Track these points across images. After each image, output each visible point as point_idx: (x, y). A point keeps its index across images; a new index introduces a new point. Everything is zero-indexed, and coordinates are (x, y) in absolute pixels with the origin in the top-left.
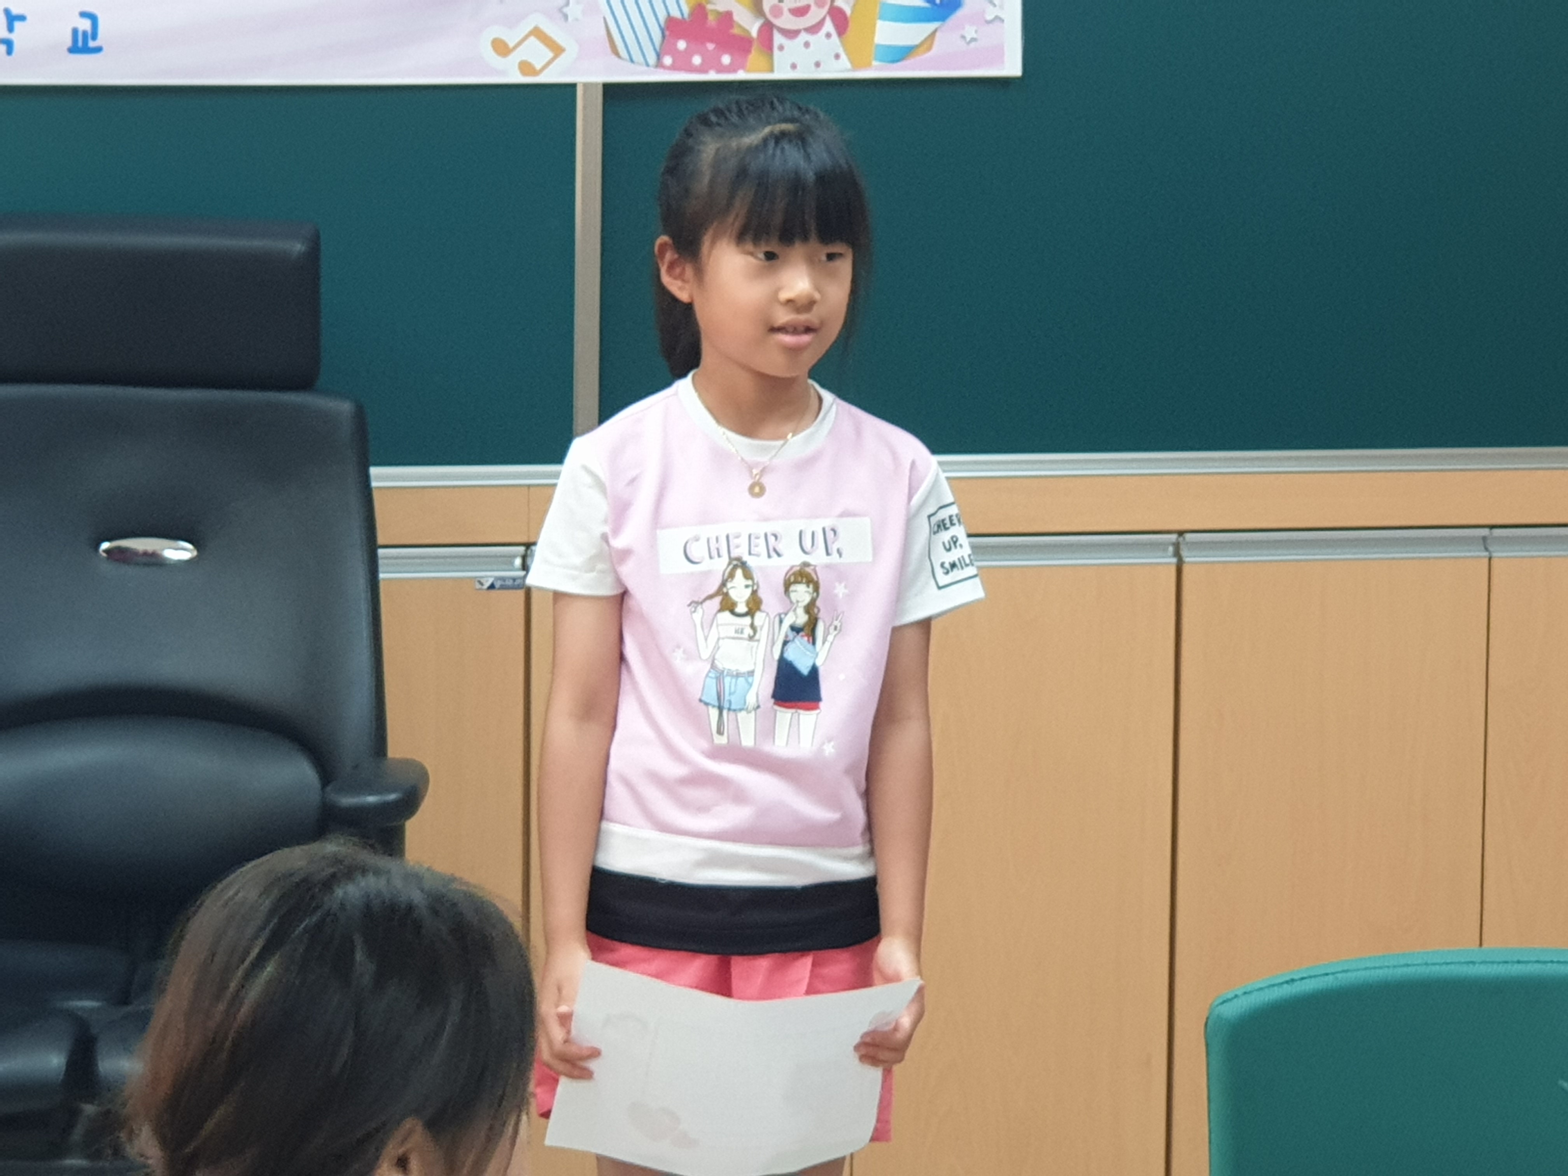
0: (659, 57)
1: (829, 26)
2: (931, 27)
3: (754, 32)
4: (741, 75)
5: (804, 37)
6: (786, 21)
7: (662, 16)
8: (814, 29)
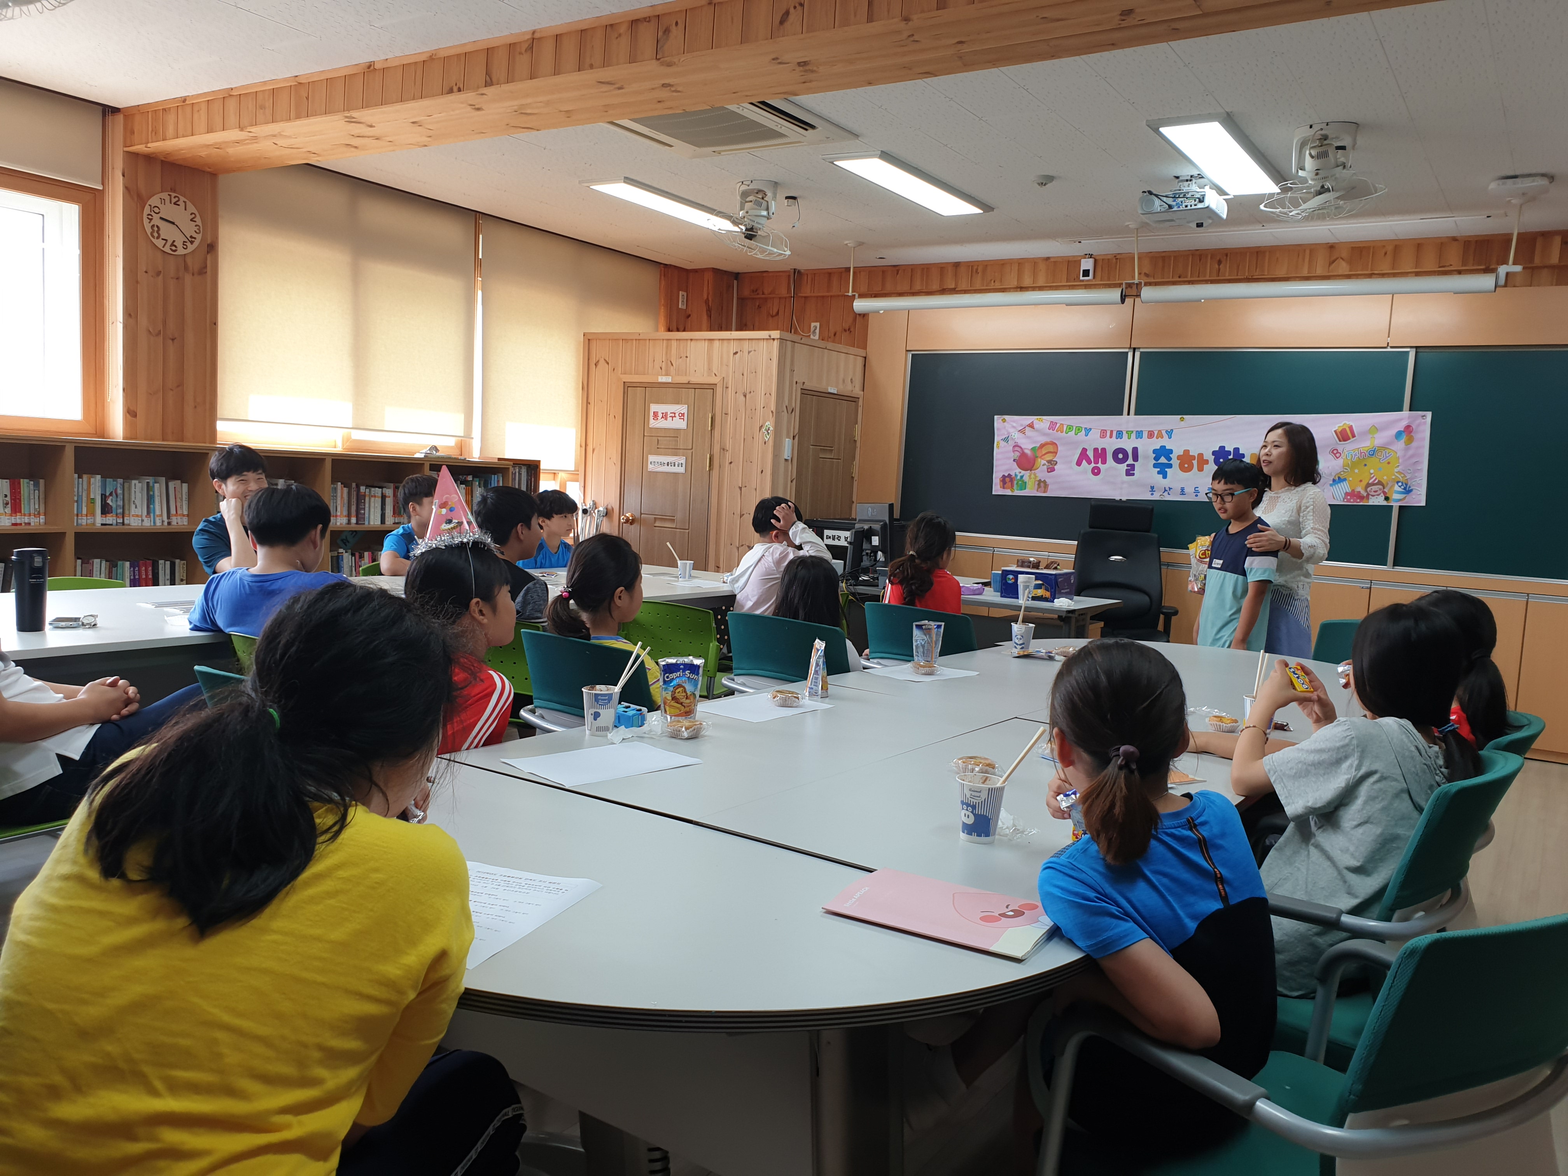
0: (1344, 499)
1: (1382, 494)
2: (1404, 496)
3: (1365, 495)
4: (1361, 504)
5: (1376, 496)
6: (1373, 493)
7: (1345, 492)
8: (1378, 495)
